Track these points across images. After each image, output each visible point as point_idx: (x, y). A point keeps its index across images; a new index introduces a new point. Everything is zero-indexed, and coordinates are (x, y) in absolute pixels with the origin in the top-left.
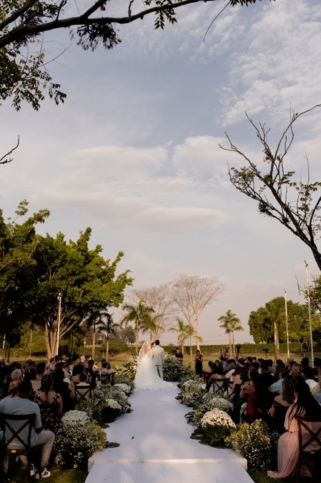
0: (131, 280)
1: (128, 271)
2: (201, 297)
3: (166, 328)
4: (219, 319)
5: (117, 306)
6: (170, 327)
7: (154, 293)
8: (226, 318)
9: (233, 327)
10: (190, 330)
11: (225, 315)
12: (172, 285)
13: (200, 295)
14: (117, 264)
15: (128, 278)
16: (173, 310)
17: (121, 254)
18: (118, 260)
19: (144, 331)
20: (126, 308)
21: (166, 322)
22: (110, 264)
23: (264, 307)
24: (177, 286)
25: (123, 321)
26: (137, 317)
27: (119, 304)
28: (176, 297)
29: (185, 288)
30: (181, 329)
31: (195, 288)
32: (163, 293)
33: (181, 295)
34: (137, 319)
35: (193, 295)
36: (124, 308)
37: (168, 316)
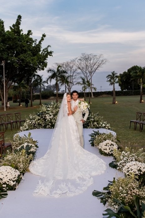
0: (51, 52)
1: (49, 46)
2: (93, 66)
3: (75, 83)
4: (107, 77)
5: (43, 69)
6: (76, 82)
8: (111, 76)
9: (115, 81)
10: (89, 84)
11: (111, 74)
12: (77, 59)
13: (93, 65)
14: (41, 42)
15: (49, 51)
16: (78, 73)
17: (44, 36)
18: (42, 39)
21: (74, 80)
22: (37, 43)
23: (127, 71)
24: (80, 60)
25: (48, 79)
26: (57, 76)
27: (44, 68)
28: (80, 66)
29: (85, 61)
30: (84, 83)
31: (90, 61)
32: (72, 64)
33: (82, 65)
34: (57, 78)
35: (89, 65)
36: (49, 71)
37: (75, 77)
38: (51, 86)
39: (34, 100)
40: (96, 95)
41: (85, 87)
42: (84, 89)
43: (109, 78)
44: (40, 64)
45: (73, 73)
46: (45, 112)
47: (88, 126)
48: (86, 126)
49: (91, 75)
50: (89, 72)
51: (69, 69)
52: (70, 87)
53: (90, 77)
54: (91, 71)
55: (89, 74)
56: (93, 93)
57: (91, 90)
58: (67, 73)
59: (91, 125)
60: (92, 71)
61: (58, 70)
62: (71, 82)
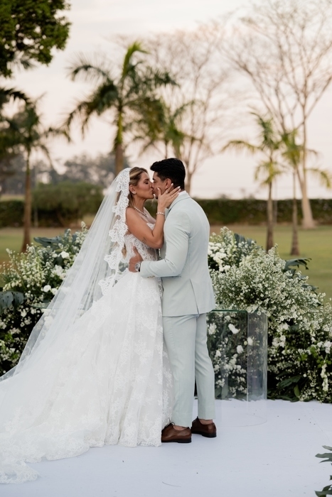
2: (314, 55)
3: (216, 147)
5: (45, 58)
7: (180, 45)
10: (295, 154)
13: (318, 50)
16: (236, 95)
19: (145, 148)
20: (82, 72)
24: (250, 21)
25: (71, 116)
26: (120, 101)
27: (54, 51)
28: (245, 57)
29: (272, 29)
30: (268, 142)
31: (303, 28)
32: (206, 45)
33: (259, 50)
34: (120, 109)
35: (295, 49)
36: (76, 72)
37: (220, 112)
38: (91, 164)
40: (327, 211)
41: (270, 164)
42: (264, 175)
44: (29, 32)
45: (210, 91)
46: (37, 292)
47: (303, 384)
48: (286, 383)
49: (304, 106)
50: (295, 87)
51: (189, 67)
53: (298, 118)
54: (305, 85)
55: (291, 100)
56: (314, 203)
57: (303, 186)
58: (174, 83)
59: (320, 380)
60: (310, 83)
61: (129, 70)
62: (198, 135)
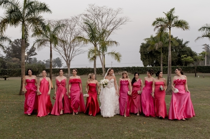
39: (8, 77)
43: (157, 27)
52: (69, 57)
